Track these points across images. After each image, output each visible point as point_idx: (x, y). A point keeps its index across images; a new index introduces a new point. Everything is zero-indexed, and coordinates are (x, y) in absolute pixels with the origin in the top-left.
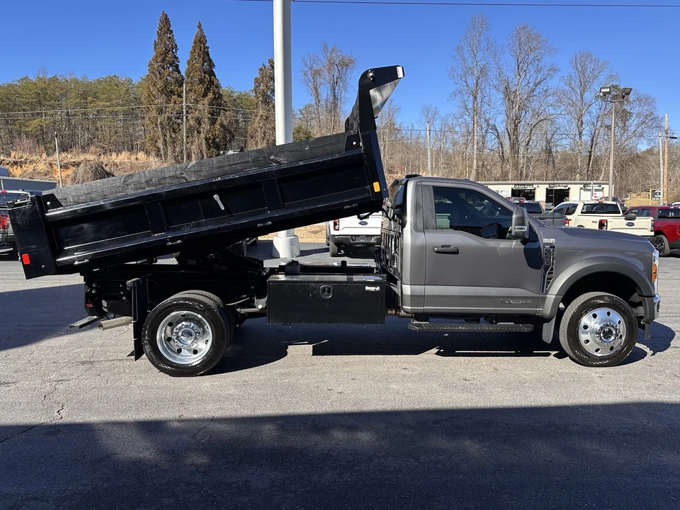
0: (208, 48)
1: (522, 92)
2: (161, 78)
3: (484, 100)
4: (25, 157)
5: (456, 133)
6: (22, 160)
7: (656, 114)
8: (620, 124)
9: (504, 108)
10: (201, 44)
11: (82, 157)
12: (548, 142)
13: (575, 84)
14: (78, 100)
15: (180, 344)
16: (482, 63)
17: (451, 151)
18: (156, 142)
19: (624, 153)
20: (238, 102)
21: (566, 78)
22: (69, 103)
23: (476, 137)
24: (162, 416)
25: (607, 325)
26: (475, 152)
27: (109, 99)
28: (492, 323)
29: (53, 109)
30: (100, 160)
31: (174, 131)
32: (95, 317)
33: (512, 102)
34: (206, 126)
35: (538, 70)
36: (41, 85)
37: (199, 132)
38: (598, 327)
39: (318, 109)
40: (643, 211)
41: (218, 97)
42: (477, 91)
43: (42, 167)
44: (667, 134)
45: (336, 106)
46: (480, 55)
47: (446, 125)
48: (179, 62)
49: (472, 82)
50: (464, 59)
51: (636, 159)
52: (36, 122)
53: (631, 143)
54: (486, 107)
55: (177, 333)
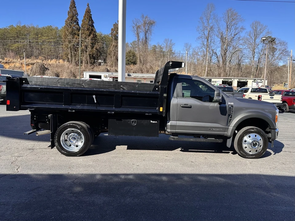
0: (91, 15)
1: (229, 38)
2: (70, 28)
3: (212, 41)
4: (11, 60)
5: (199, 55)
6: (9, 61)
7: (287, 50)
8: (272, 54)
9: (220, 45)
10: (88, 13)
11: (35, 61)
12: (239, 60)
13: (252, 35)
14: (34, 36)
15: (70, 143)
16: (211, 25)
17: (196, 63)
18: (68, 55)
19: (272, 67)
20: (104, 39)
21: (248, 33)
22: (30, 37)
23: (207, 57)
24: (61, 173)
25: (255, 141)
26: (207, 64)
27: (48, 36)
28: (205, 138)
29: (23, 40)
30: (43, 62)
31: (76, 51)
32: (35, 130)
33: (224, 42)
34: (89, 49)
35: (236, 29)
36: (18, 29)
37: (86, 52)
38: (251, 141)
39: (138, 43)
40: (278, 92)
41: (95, 36)
42: (209, 37)
43: (18, 65)
44: (291, 58)
45: (146, 42)
46: (210, 21)
47: (195, 51)
48: (78, 20)
49: (206, 33)
50: (203, 23)
51: (278, 69)
52: (16, 45)
53: (276, 62)
54: (212, 44)
55: (69, 138)
